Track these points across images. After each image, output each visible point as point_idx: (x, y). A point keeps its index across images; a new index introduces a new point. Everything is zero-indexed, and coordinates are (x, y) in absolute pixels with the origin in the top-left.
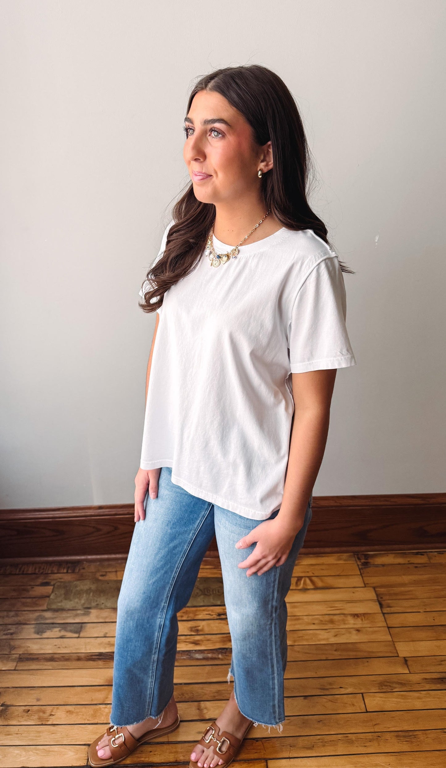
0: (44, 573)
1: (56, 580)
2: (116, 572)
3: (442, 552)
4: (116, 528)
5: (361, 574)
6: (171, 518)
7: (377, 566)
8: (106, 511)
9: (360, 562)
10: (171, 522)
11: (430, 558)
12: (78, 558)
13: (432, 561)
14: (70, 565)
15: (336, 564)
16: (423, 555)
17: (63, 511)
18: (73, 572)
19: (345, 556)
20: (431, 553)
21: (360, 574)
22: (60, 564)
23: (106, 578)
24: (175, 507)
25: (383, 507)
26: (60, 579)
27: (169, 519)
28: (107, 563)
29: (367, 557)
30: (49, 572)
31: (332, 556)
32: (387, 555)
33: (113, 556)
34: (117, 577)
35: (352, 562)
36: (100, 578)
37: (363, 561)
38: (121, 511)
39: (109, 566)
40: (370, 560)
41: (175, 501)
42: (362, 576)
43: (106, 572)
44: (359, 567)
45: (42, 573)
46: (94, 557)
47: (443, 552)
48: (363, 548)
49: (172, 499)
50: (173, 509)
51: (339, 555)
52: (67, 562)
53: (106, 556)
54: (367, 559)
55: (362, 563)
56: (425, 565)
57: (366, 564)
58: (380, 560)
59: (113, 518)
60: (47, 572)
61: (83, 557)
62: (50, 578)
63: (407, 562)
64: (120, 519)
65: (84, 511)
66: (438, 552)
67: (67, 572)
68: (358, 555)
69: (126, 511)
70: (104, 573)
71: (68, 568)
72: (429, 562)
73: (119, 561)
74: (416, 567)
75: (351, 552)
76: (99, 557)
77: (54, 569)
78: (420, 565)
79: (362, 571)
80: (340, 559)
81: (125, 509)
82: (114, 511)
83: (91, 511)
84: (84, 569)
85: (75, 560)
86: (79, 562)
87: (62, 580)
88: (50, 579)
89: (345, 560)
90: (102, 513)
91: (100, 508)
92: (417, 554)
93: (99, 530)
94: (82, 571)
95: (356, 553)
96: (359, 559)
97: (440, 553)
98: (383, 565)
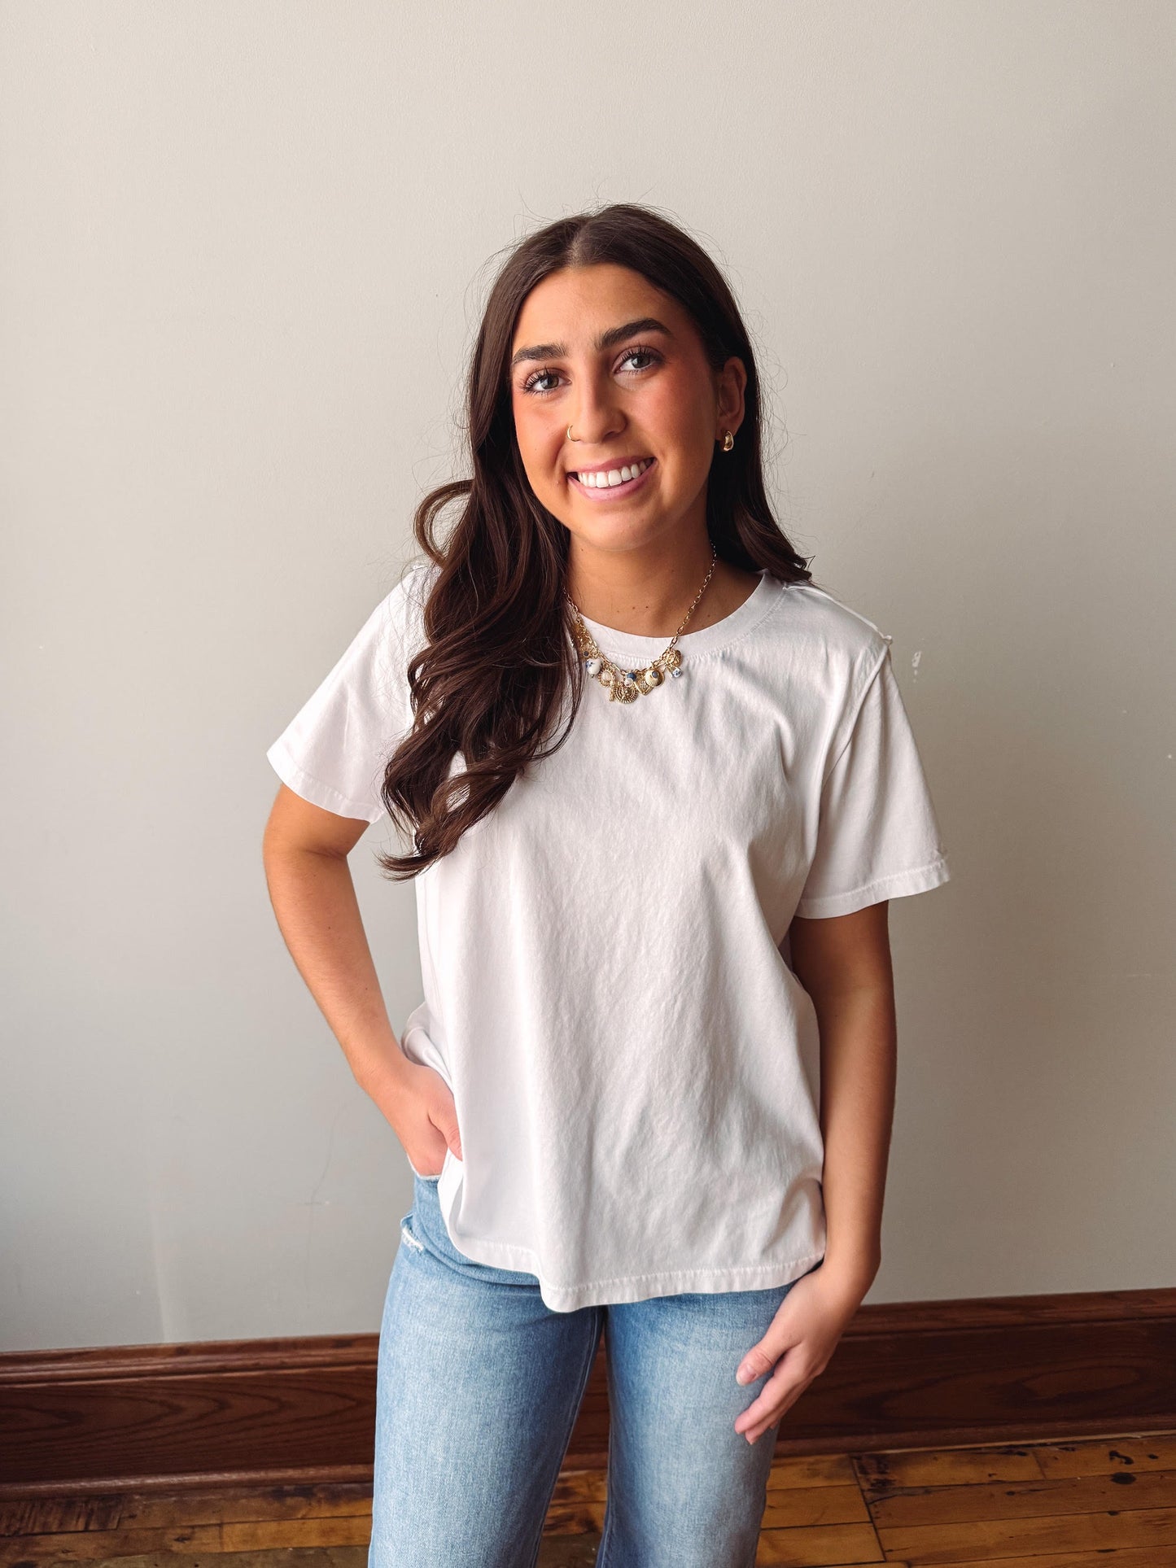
0: (22, 1532)
1: (52, 1554)
2: (220, 1525)
3: (1070, 1446)
4: (223, 1406)
5: (872, 1522)
6: (526, 1402)
7: (911, 1492)
8: (197, 1360)
9: (868, 1480)
10: (528, 1411)
11: (1042, 1464)
12: (119, 1483)
13: (1051, 1474)
14: (95, 1505)
15: (807, 1489)
16: (1024, 1454)
17: (81, 1360)
18: (103, 1528)
19: (828, 1461)
20: (1041, 1449)
21: (868, 1519)
22: (69, 1502)
23: (192, 1547)
24: (530, 1367)
25: (930, 1334)
26: (66, 1552)
27: (522, 1407)
28: (199, 1498)
29: (883, 1463)
30: (37, 1530)
31: (791, 1464)
32: (935, 1459)
33: (215, 1477)
34: (222, 1544)
35: (848, 1483)
36: (177, 1547)
37: (874, 1477)
38: (235, 1360)
39: (204, 1505)
40: (893, 1476)
41: (526, 1353)
42: (874, 1526)
43: (193, 1527)
44: (864, 1498)
45: (16, 1534)
46: (162, 1480)
47: (1074, 1446)
48: (875, 1440)
49: (516, 1349)
50: (526, 1374)
51: (811, 1459)
52: (90, 1496)
53: (196, 1478)
54: (883, 1473)
55: (872, 1485)
56: (1031, 1487)
57: (882, 1486)
58: (918, 1474)
59: (217, 1379)
60: (29, 1531)
61: (132, 1482)
62: (36, 1549)
63: (986, 1480)
64: (234, 1383)
65: (135, 1360)
66: (1060, 1446)
67: (86, 1530)
68: (859, 1458)
69: (250, 1359)
70: (188, 1531)
71: (89, 1515)
72: (1040, 1477)
73: (232, 1492)
74: (1011, 1493)
75: (843, 1452)
76: (175, 1480)
77: (51, 1519)
78: (1019, 1489)
79: (873, 1510)
80: (814, 1474)
81: (246, 1355)
82: (217, 1361)
83: (156, 1360)
84: (132, 1517)
85: (110, 1489)
86: (121, 1495)
87: (71, 1556)
88: (36, 1554)
89: (828, 1477)
90: (184, 1366)
91: (182, 1351)
92: (1009, 1451)
93: (177, 1410)
94: (128, 1524)
95: (856, 1454)
96: (864, 1471)
97: (1066, 1448)
98: (927, 1490)
